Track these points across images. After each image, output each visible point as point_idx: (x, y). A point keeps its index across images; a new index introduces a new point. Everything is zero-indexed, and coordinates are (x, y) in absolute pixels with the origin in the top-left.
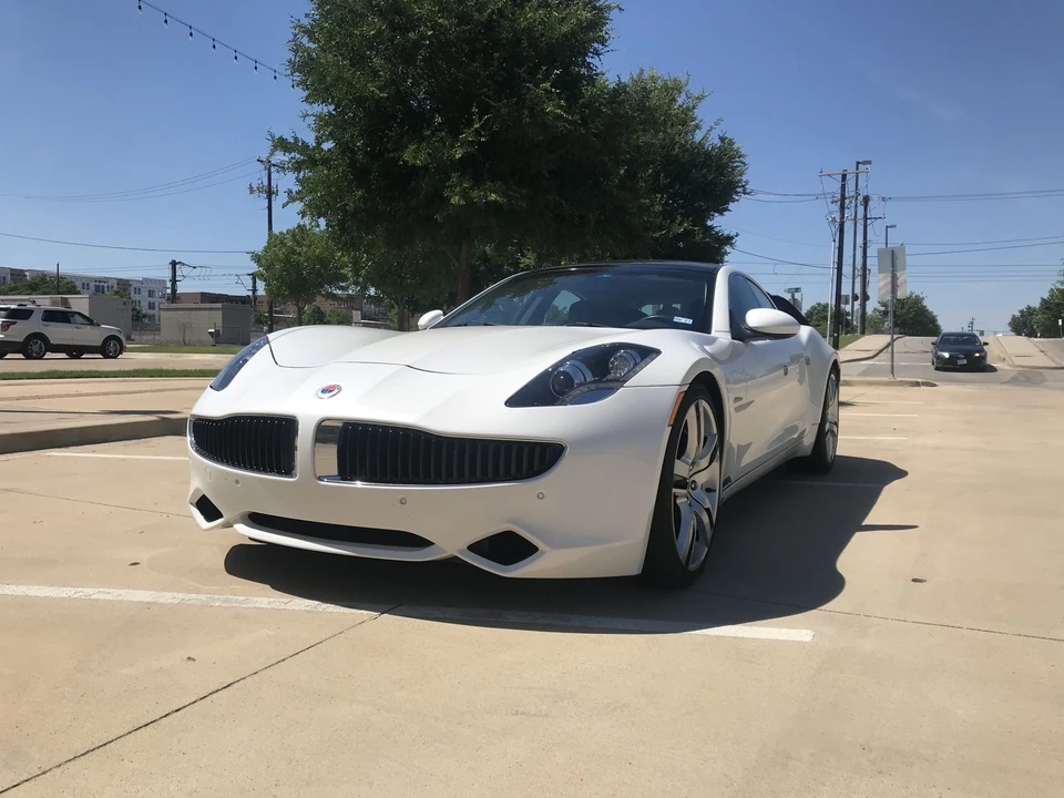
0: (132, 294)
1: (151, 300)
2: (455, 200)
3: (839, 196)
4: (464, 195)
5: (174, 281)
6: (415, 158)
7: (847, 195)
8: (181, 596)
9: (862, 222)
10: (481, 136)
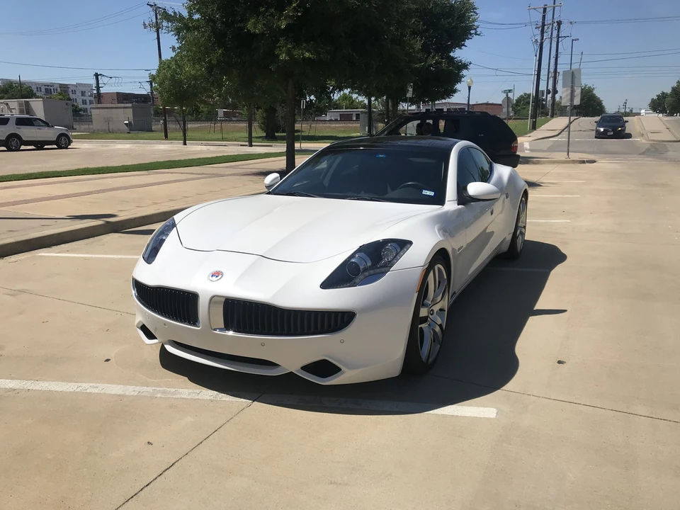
0: (71, 94)
1: (84, 98)
2: (283, 57)
3: (541, 23)
4: (289, 53)
5: (98, 88)
6: (255, 28)
7: (546, 23)
8: (138, 388)
9: (556, 39)
10: (298, 12)
